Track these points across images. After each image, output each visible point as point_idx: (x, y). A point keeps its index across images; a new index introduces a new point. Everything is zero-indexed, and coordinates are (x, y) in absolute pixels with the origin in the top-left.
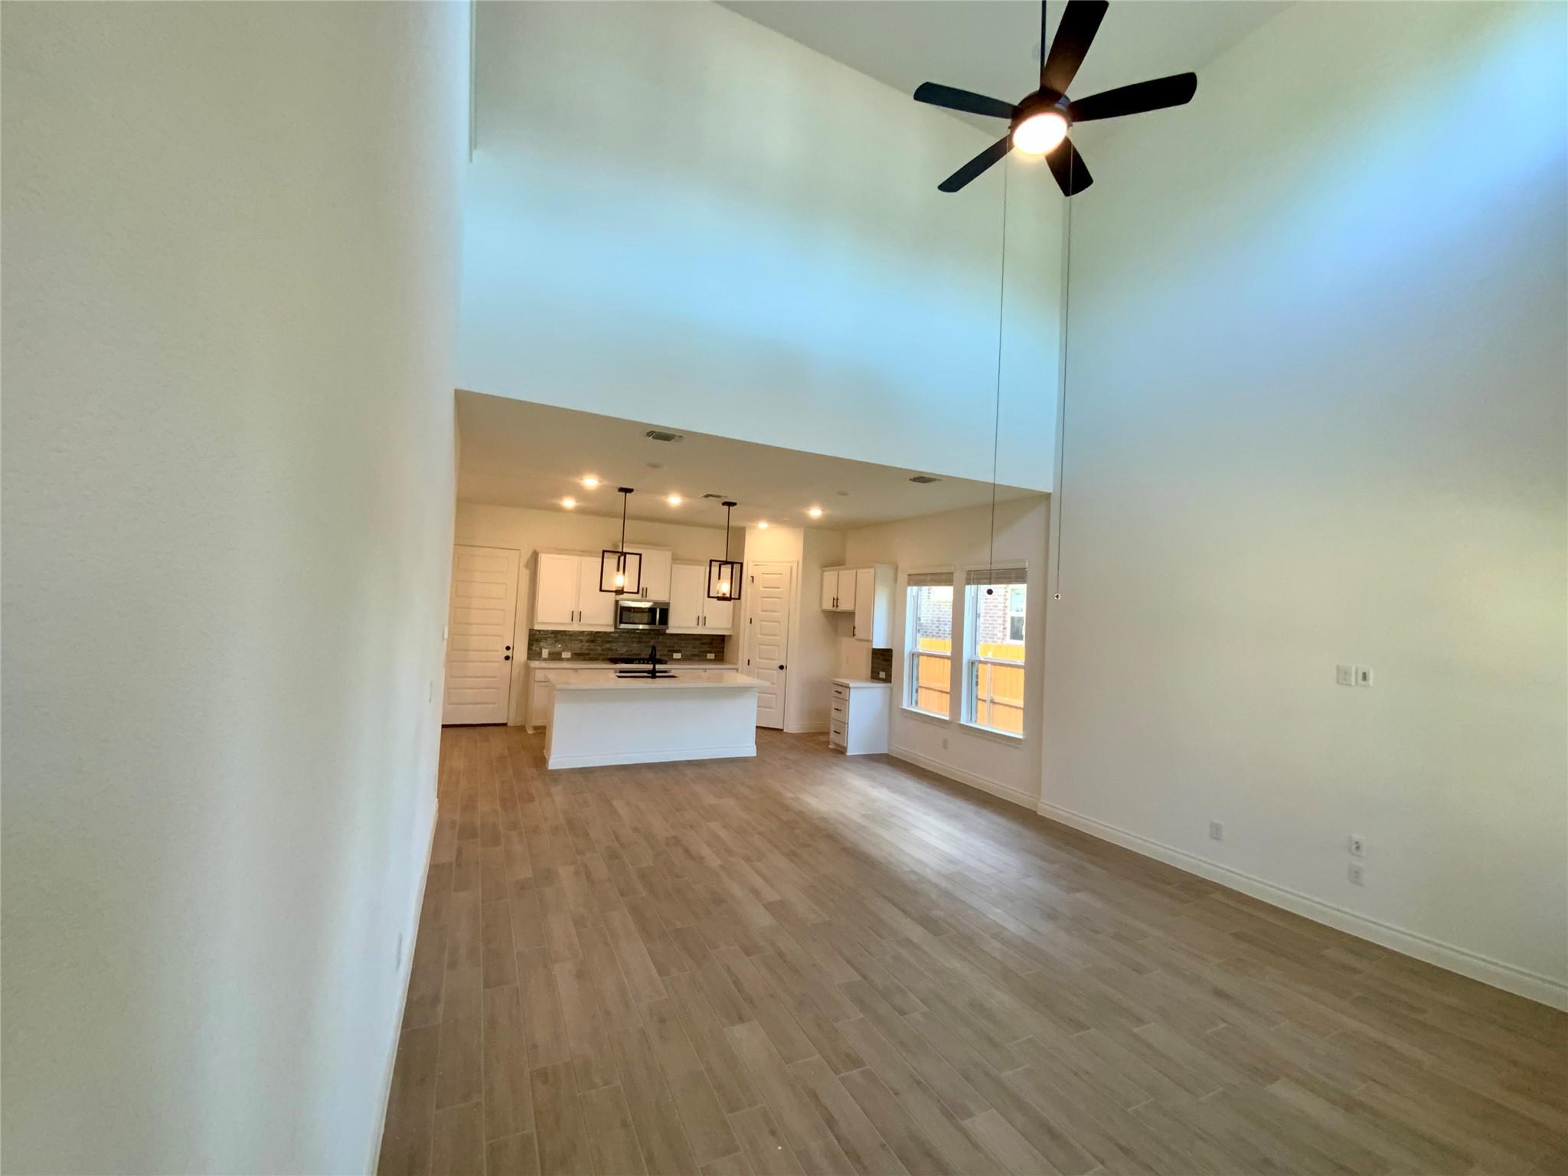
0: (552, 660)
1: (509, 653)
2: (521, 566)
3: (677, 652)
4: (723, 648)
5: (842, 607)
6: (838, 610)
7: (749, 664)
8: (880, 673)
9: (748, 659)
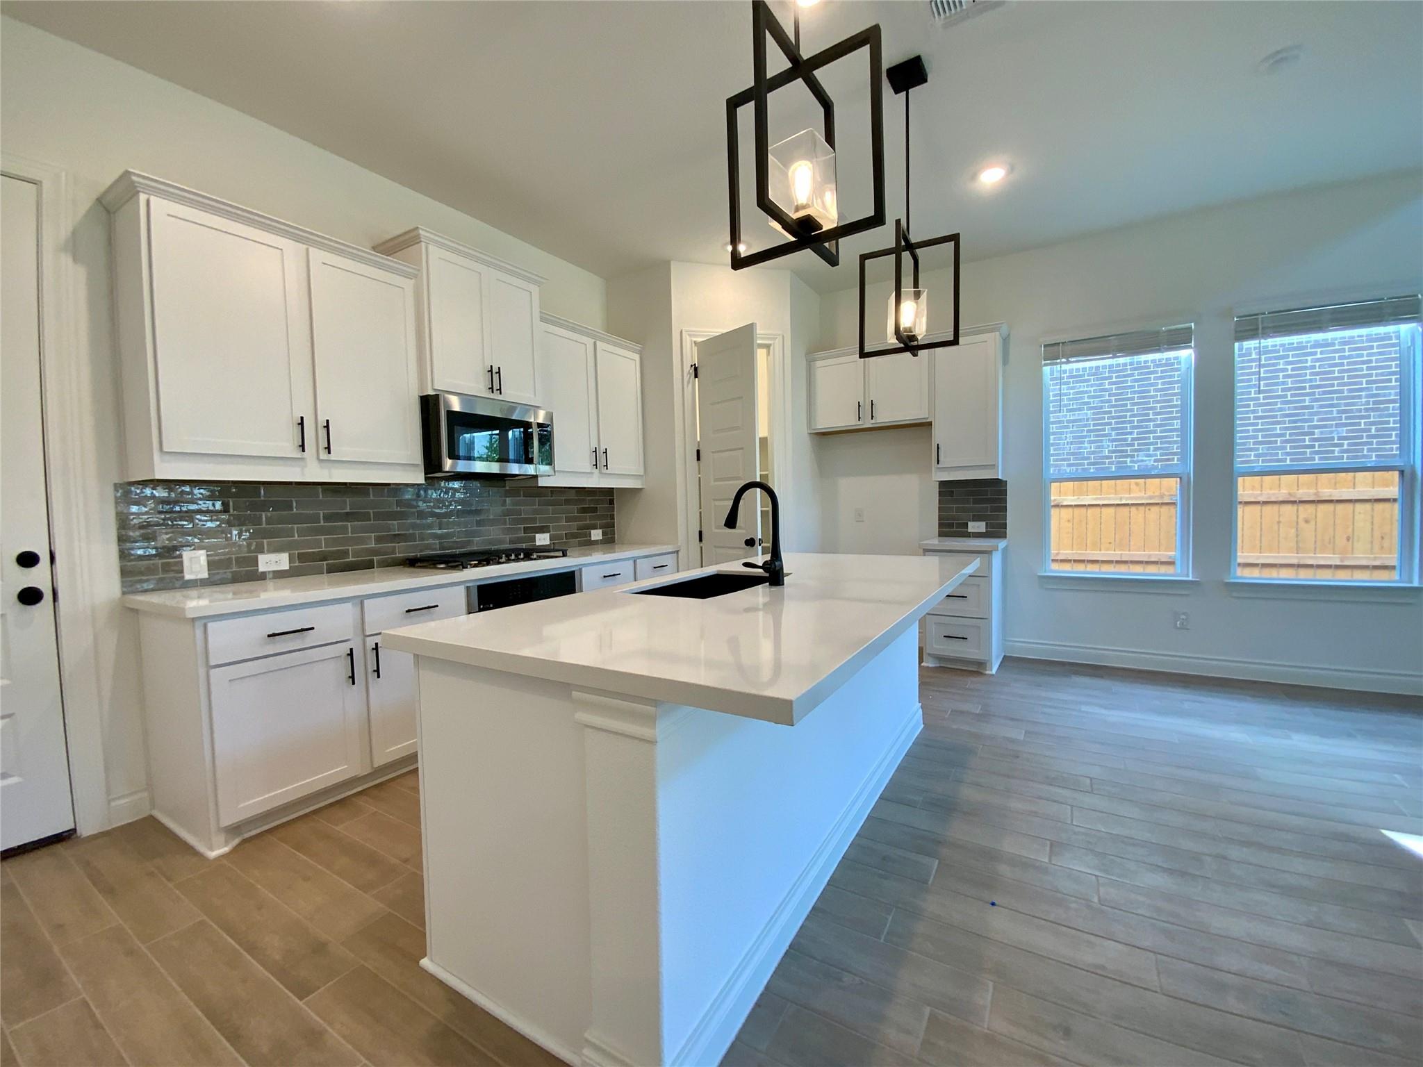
0: (222, 582)
1: (37, 577)
2: (48, 244)
3: (542, 530)
4: (612, 517)
5: (885, 416)
6: (868, 424)
7: (701, 540)
8: (970, 524)
9: (699, 530)
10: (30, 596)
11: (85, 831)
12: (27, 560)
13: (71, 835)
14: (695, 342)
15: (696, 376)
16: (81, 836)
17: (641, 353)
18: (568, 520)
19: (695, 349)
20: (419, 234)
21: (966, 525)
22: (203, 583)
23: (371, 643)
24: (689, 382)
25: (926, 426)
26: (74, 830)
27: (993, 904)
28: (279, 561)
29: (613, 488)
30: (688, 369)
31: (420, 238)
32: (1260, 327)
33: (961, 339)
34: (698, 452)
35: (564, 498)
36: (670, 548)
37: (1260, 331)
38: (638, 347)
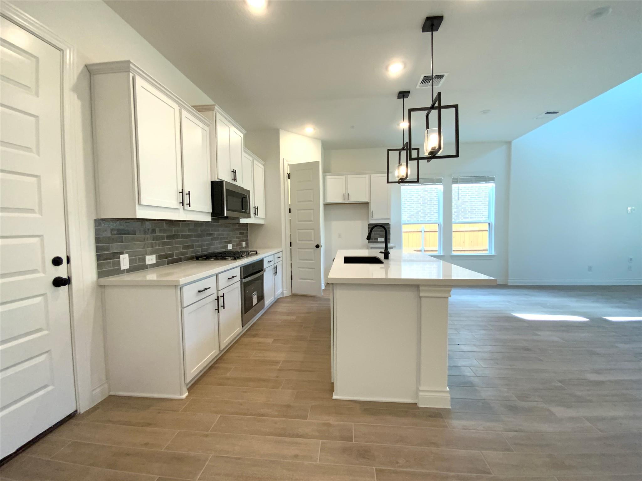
0: (135, 270)
1: (61, 272)
2: (66, 86)
4: (248, 236)
5: (353, 199)
6: (346, 201)
7: (291, 246)
8: (379, 239)
9: (290, 242)
10: (59, 282)
11: (82, 410)
12: (57, 262)
13: (76, 414)
14: (289, 164)
15: (289, 178)
16: (80, 413)
17: (264, 165)
18: (237, 238)
19: (289, 167)
20: (215, 108)
21: (377, 239)
22: (128, 271)
23: (221, 294)
24: (286, 181)
25: (367, 204)
26: (76, 411)
27: (458, 344)
28: (151, 259)
29: (248, 223)
30: (286, 176)
31: (214, 109)
32: (459, 181)
33: (419, 181)
34: (290, 209)
35: (235, 228)
36: (280, 250)
37: (458, 182)
38: (263, 162)
